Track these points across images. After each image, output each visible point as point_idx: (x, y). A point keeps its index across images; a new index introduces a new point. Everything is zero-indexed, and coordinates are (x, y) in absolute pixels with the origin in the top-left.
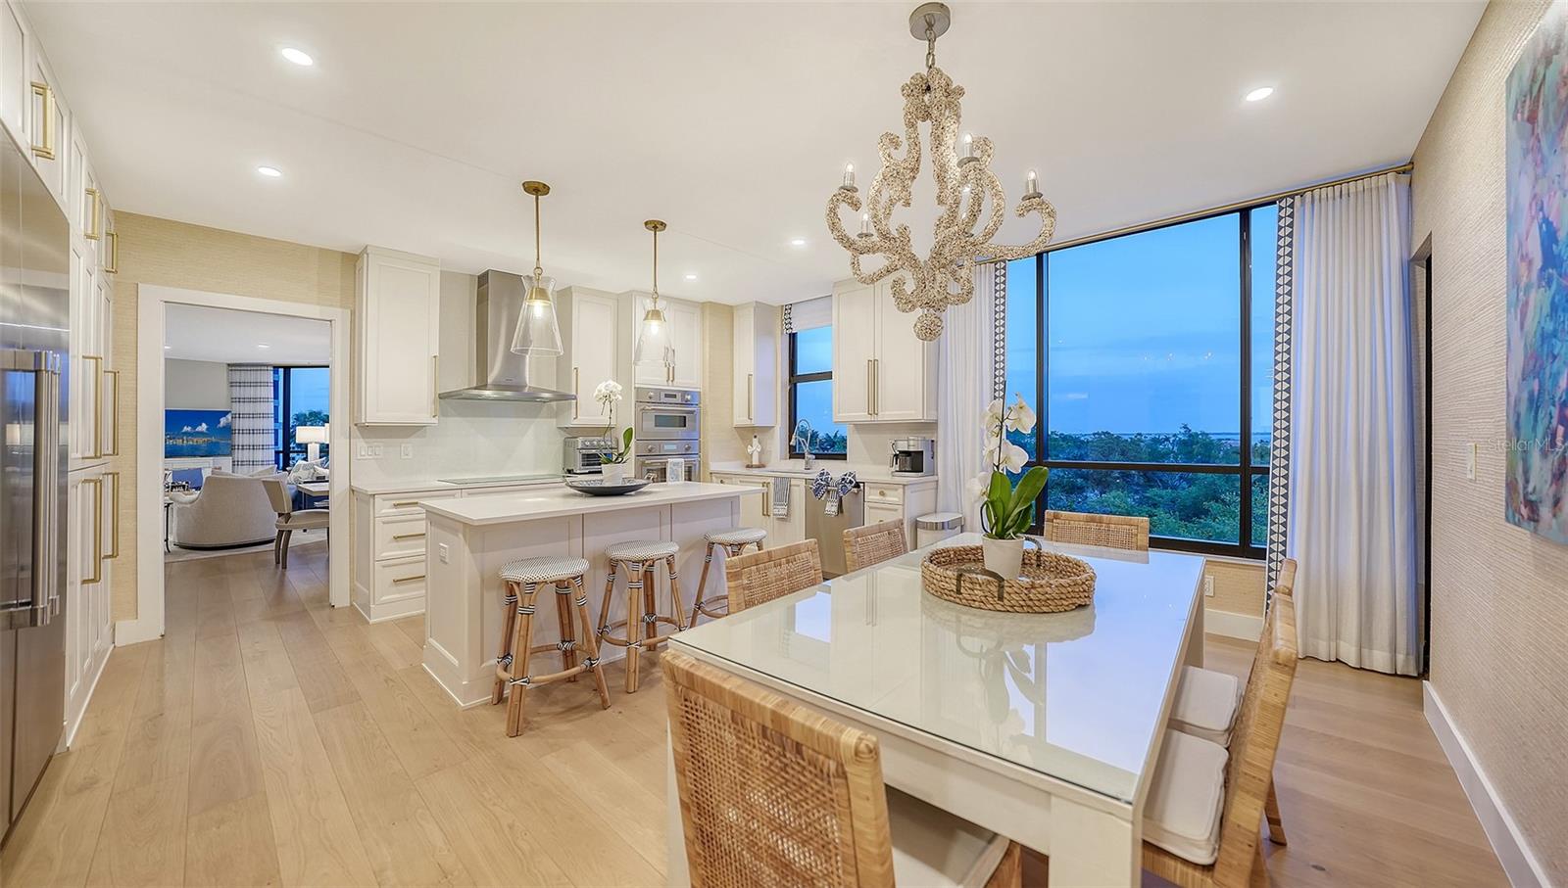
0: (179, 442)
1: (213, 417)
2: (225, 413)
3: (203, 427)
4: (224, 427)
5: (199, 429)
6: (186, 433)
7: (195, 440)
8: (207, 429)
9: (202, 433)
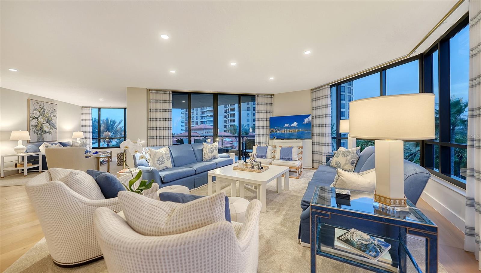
0: (283, 132)
1: (300, 118)
2: (307, 116)
3: (295, 124)
4: (307, 124)
5: (293, 125)
6: (286, 127)
7: (291, 131)
8: (297, 125)
9: (294, 127)
